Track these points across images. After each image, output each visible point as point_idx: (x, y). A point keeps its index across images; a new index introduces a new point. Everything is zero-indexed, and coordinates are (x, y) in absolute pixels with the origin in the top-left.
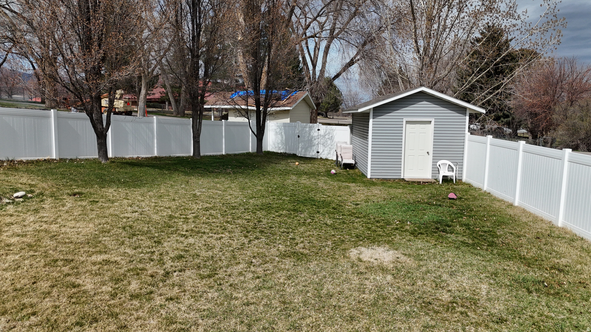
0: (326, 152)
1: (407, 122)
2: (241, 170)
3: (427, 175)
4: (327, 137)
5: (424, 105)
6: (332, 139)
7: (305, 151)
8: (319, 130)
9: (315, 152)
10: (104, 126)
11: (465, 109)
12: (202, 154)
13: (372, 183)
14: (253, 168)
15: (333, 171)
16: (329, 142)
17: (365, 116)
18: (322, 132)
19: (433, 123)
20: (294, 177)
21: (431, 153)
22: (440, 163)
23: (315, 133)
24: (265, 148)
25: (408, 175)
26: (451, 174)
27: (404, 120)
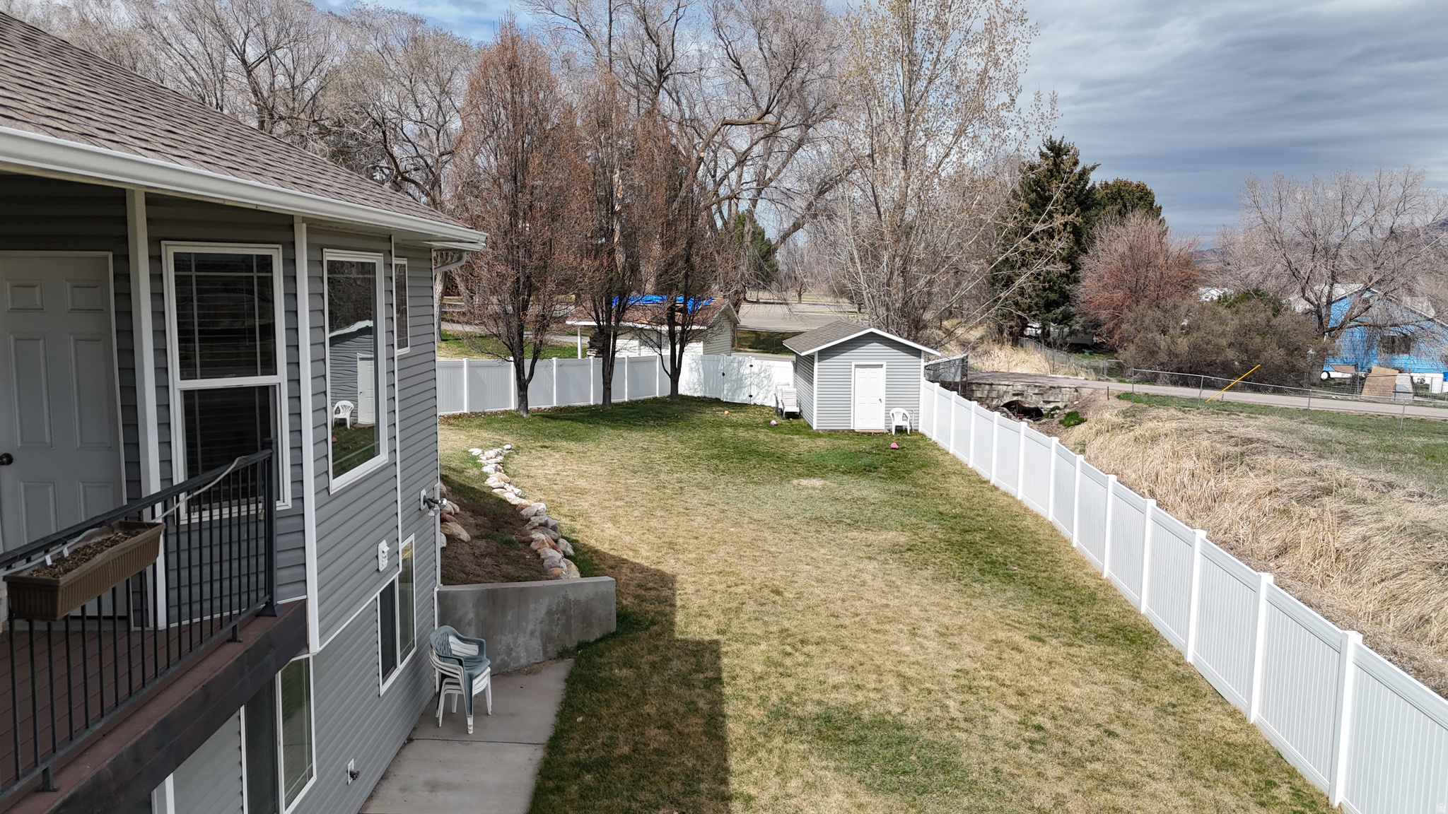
0: (761, 396)
1: (857, 366)
2: (664, 423)
3: (880, 426)
4: (762, 375)
5: (875, 347)
6: (769, 378)
7: (733, 395)
8: (751, 366)
9: (747, 395)
11: (920, 351)
12: (613, 401)
13: (818, 435)
14: (677, 419)
15: (774, 422)
16: (765, 382)
17: (810, 358)
18: (755, 369)
19: (885, 366)
20: (729, 430)
21: (884, 400)
22: (893, 411)
23: (746, 370)
24: (682, 390)
25: (859, 425)
26: (906, 424)
27: (853, 364)
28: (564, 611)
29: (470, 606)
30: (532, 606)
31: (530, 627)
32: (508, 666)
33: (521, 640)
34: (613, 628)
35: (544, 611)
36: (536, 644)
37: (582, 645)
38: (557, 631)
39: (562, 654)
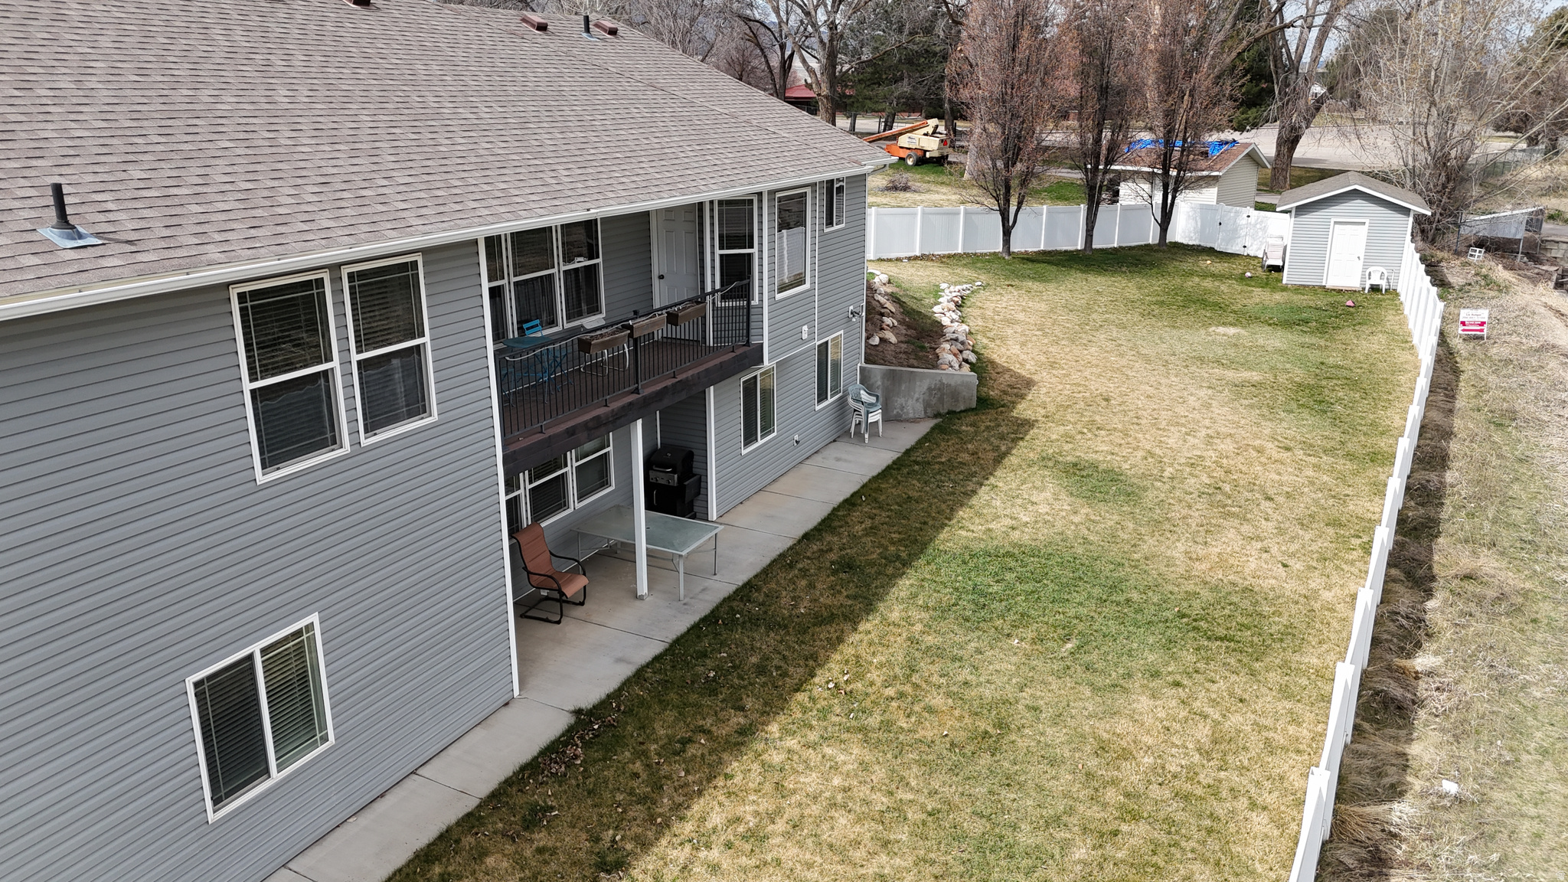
0: (1255, 247)
2: (1137, 269)
3: (1356, 283)
4: (1258, 226)
5: (1358, 204)
6: (1264, 229)
7: (1227, 245)
8: (1249, 216)
9: (1241, 246)
10: (1010, 224)
11: (1409, 210)
12: (1094, 246)
13: (1282, 289)
14: (1152, 265)
15: (1248, 274)
16: (1260, 234)
18: (1252, 220)
19: (1367, 224)
20: (1197, 279)
21: (1362, 258)
22: (1371, 269)
23: (1243, 221)
25: (1332, 282)
26: (1384, 285)
27: (1332, 221)
28: (939, 389)
29: (879, 378)
30: (918, 383)
31: (916, 396)
32: (901, 416)
33: (910, 402)
34: (974, 405)
35: (926, 388)
36: (920, 407)
37: (950, 412)
38: (934, 401)
39: (936, 416)
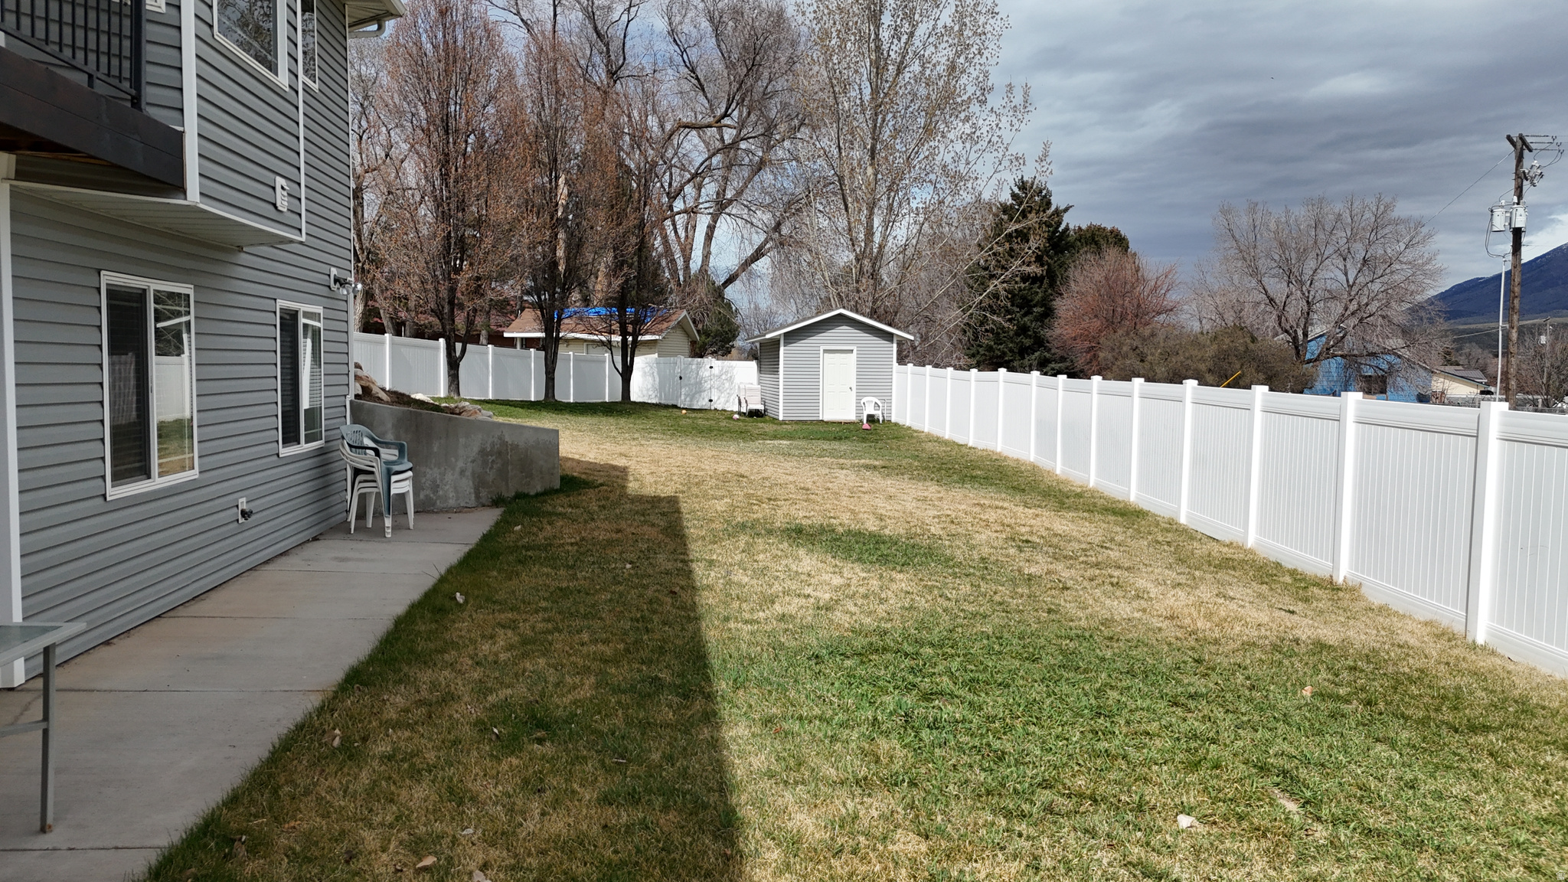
0: (722, 400)
1: (825, 351)
3: (851, 417)
4: (724, 377)
5: (844, 330)
6: (731, 380)
7: (691, 400)
8: (711, 367)
9: (707, 400)
10: (458, 354)
11: (891, 335)
12: (556, 399)
13: (784, 422)
15: (736, 417)
16: (727, 385)
17: (775, 344)
18: (715, 371)
19: (855, 352)
20: (687, 420)
21: (854, 388)
22: (864, 400)
23: (705, 373)
24: (635, 396)
25: (827, 416)
26: (878, 414)
27: (822, 348)
28: (499, 453)
29: (389, 425)
30: (462, 441)
31: (460, 464)
32: (434, 504)
33: (449, 477)
34: (557, 486)
35: (476, 449)
36: (467, 485)
37: (519, 496)
38: (491, 476)
39: (496, 502)
